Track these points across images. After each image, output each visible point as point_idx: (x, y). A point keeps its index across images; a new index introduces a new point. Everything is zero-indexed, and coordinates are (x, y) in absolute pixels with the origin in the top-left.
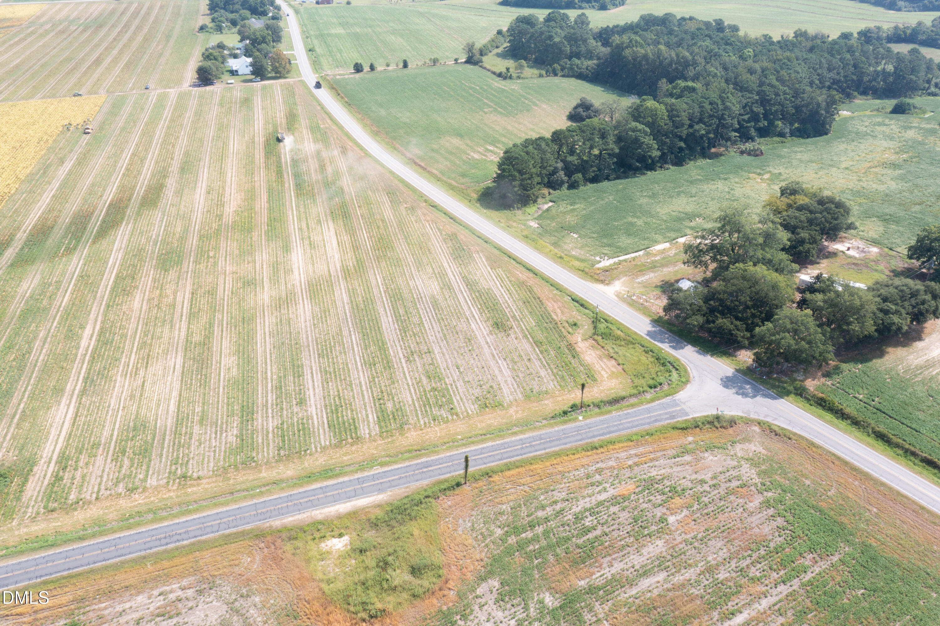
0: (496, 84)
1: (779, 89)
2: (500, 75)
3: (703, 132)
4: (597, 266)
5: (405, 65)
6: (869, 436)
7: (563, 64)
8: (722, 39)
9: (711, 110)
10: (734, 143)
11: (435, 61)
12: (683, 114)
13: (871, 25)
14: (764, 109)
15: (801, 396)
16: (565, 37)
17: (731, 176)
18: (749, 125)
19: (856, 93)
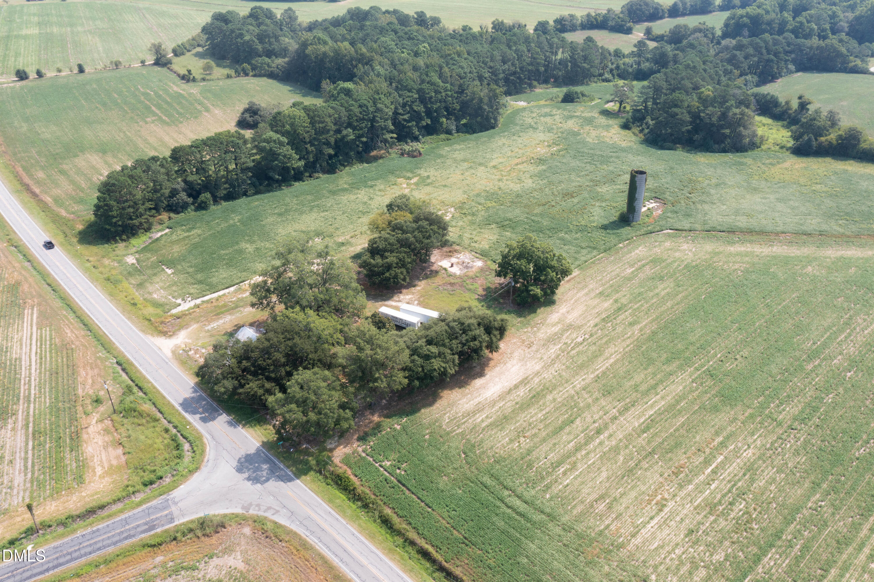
0: (175, 88)
1: (439, 86)
2: (183, 78)
3: (352, 137)
4: (174, 311)
5: (81, 70)
6: (375, 521)
7: (256, 63)
8: (406, 33)
9: (361, 113)
10: (392, 145)
11: (117, 64)
12: (328, 120)
13: (565, 12)
14: (425, 107)
15: (321, 473)
16: (258, 35)
17: (378, 182)
18: (410, 124)
19: (535, 83)
